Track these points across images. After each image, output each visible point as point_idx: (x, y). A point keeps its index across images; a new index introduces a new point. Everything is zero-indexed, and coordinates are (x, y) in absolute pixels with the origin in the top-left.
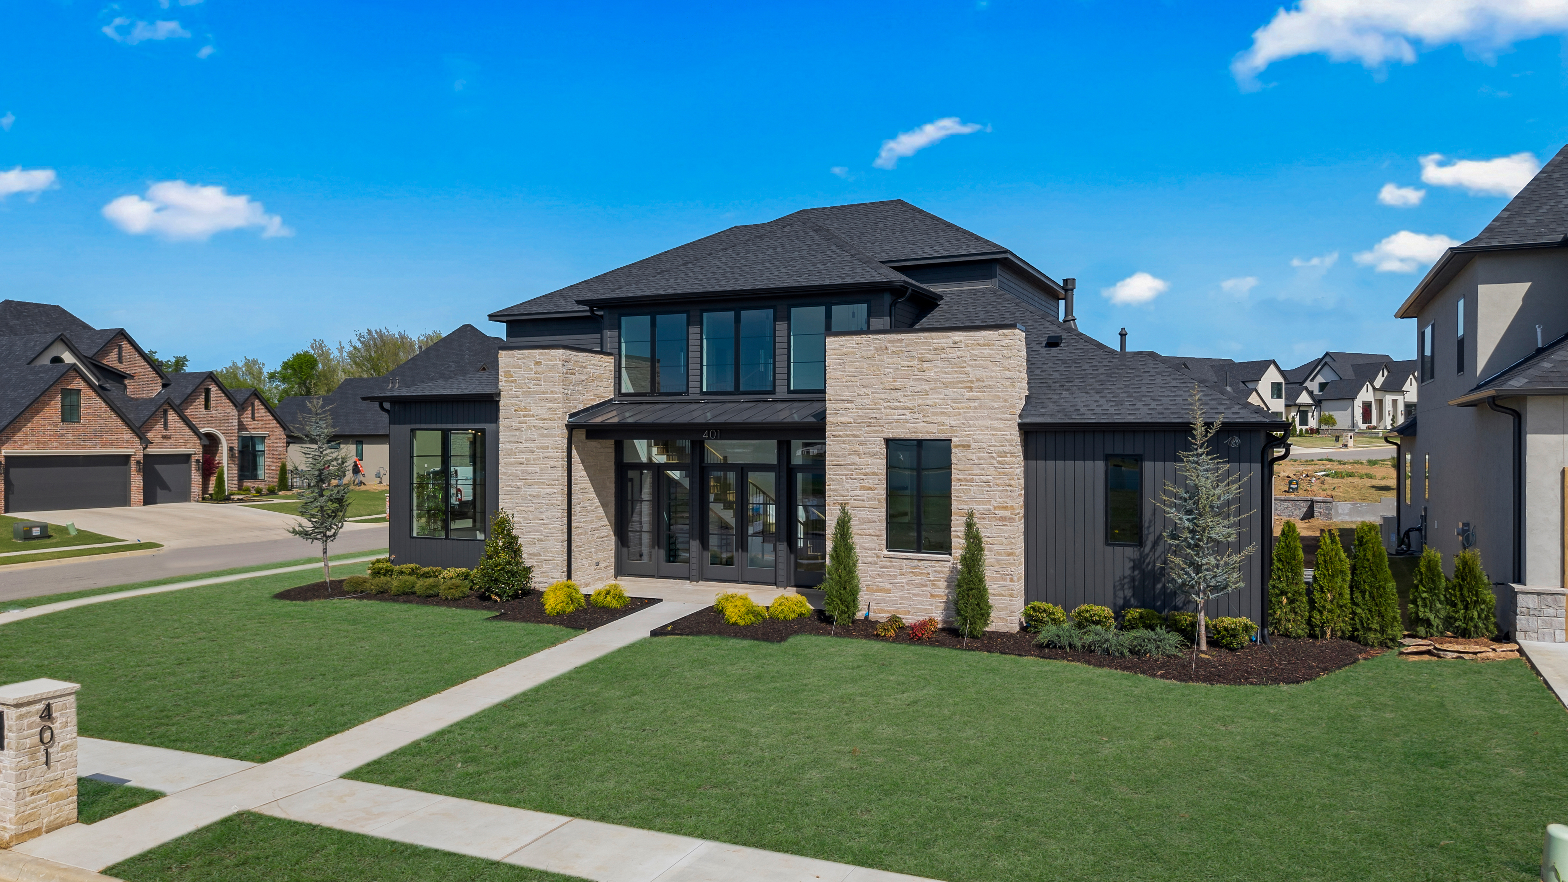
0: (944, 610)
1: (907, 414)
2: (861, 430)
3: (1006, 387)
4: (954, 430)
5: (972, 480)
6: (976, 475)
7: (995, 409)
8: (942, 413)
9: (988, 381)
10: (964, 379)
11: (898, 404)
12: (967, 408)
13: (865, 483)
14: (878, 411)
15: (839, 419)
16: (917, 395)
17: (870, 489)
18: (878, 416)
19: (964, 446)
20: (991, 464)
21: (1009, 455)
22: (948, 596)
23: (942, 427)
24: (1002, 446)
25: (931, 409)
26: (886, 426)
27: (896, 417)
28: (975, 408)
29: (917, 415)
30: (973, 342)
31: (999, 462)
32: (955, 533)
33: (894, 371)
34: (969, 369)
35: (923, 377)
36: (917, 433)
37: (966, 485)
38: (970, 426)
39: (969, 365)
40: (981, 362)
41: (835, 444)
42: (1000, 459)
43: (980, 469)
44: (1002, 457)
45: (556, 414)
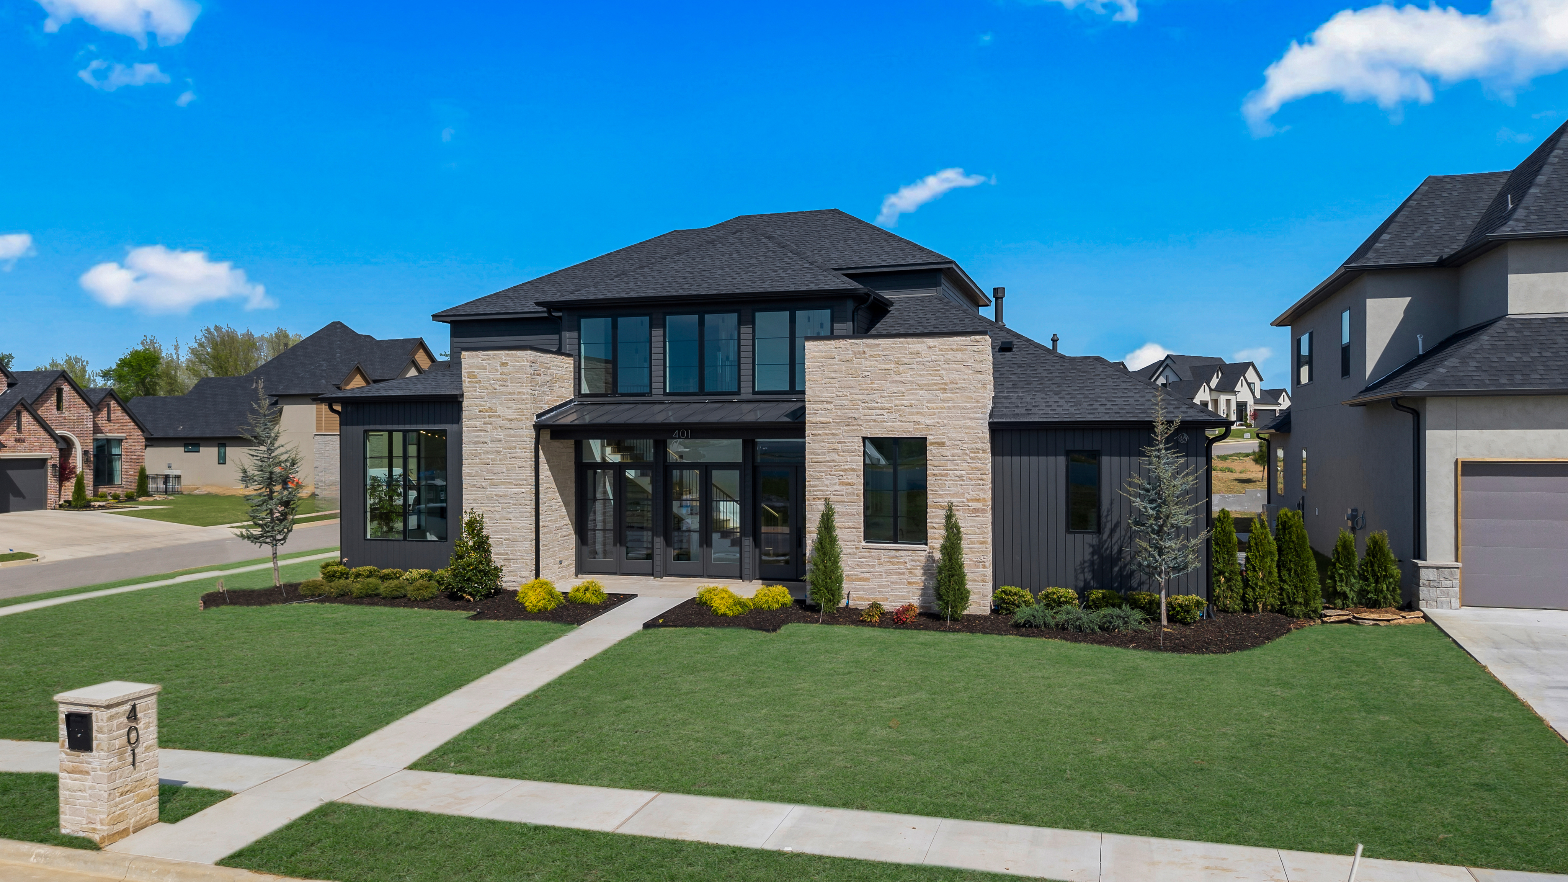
0: (921, 596)
1: (885, 413)
2: (840, 429)
3: (978, 389)
4: (929, 429)
5: (946, 475)
6: (951, 470)
7: (967, 409)
8: (918, 413)
9: (960, 383)
10: (939, 382)
11: (876, 404)
12: (942, 408)
13: (848, 479)
14: (856, 411)
15: (817, 418)
16: (894, 396)
17: (850, 485)
18: (856, 415)
19: (938, 444)
20: (965, 460)
21: (981, 452)
22: (923, 582)
23: (918, 426)
24: (975, 443)
25: (907, 410)
26: (865, 425)
27: (874, 417)
28: (950, 408)
29: (894, 415)
30: (947, 347)
31: (972, 458)
32: (931, 524)
33: (872, 374)
34: (942, 372)
35: (900, 380)
36: (894, 431)
37: (941, 480)
38: (945, 425)
39: (942, 368)
40: (954, 366)
41: (815, 442)
42: (973, 455)
43: (954, 465)
44: (975, 453)
45: (524, 415)
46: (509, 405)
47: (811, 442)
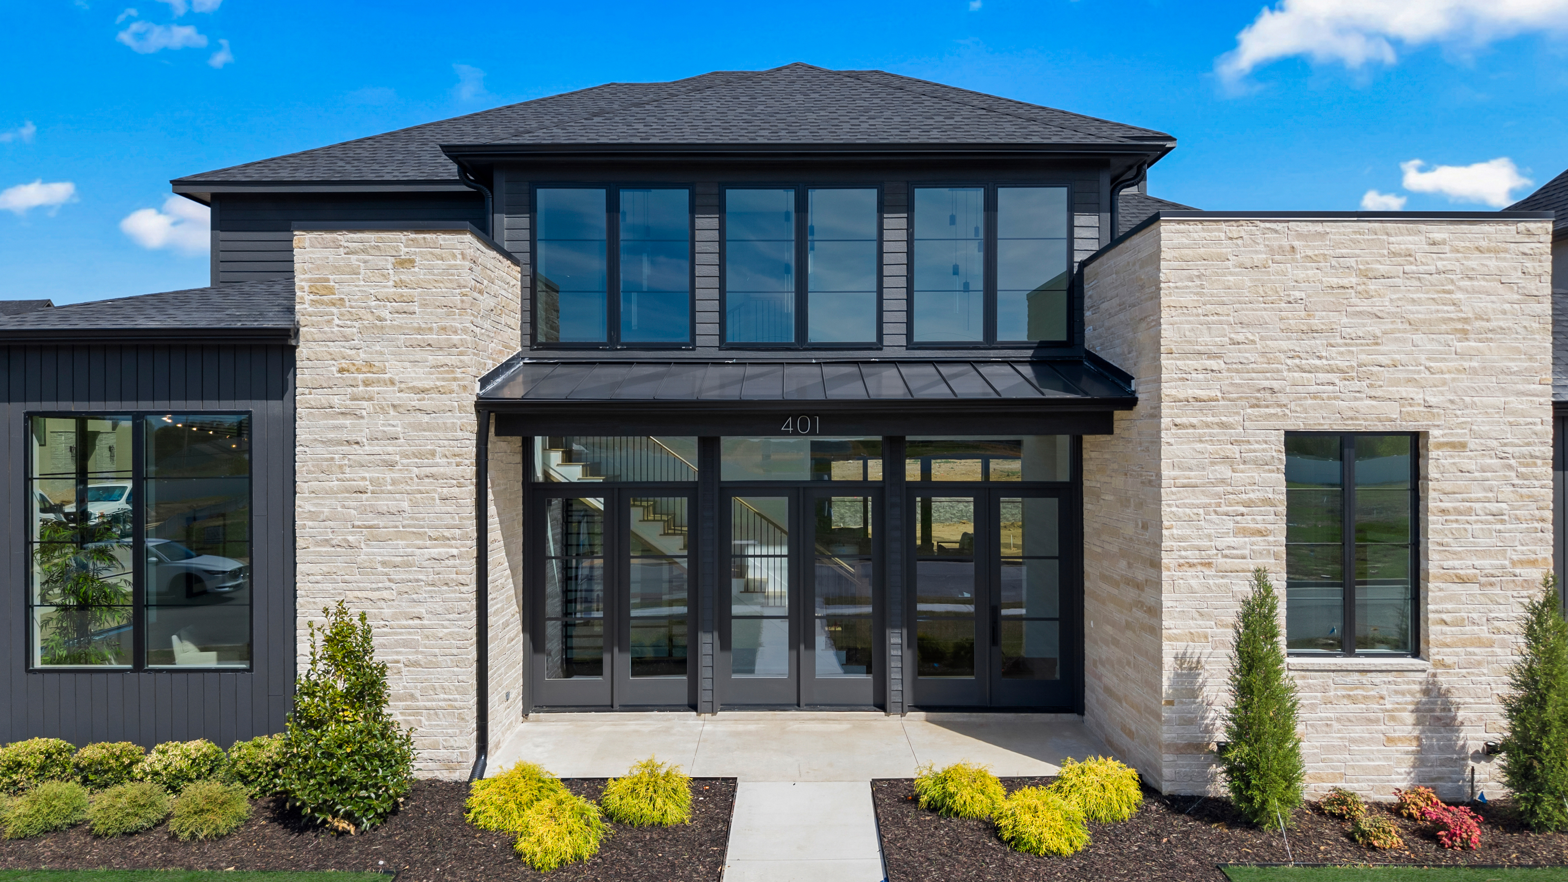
0: (1414, 767)
1: (1337, 381)
2: (1238, 413)
3: (1532, 332)
4: (1433, 415)
5: (1469, 512)
6: (1478, 501)
7: (1512, 373)
8: (1409, 380)
9: (1497, 320)
10: (1452, 315)
11: (1317, 362)
12: (1458, 371)
13: (1247, 522)
14: (1275, 375)
15: (1190, 392)
16: (1357, 345)
17: (1260, 533)
18: (1275, 385)
19: (1453, 445)
20: (1506, 479)
21: (1539, 462)
22: (1418, 739)
23: (1410, 409)
24: (1528, 444)
25: (1385, 373)
26: (1292, 405)
27: (1314, 389)
28: (1474, 371)
29: (1356, 385)
30: (1468, 244)
32: (1437, 616)
33: (1308, 296)
34: (1459, 295)
35: (1369, 309)
36: (1357, 419)
37: (1457, 521)
38: (1467, 407)
39: (1460, 288)
40: (1483, 283)
41: (1181, 444)
42: (1523, 470)
43: (1485, 490)
44: (1527, 465)
45: (455, 379)
46: (418, 357)
47: (1172, 441)
